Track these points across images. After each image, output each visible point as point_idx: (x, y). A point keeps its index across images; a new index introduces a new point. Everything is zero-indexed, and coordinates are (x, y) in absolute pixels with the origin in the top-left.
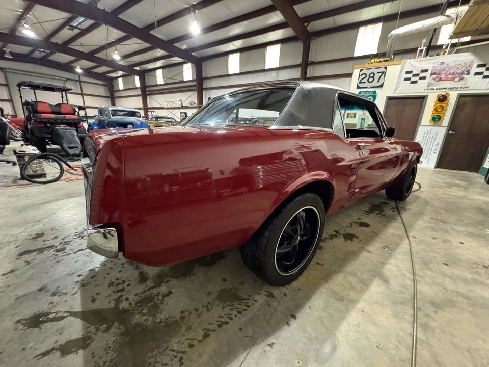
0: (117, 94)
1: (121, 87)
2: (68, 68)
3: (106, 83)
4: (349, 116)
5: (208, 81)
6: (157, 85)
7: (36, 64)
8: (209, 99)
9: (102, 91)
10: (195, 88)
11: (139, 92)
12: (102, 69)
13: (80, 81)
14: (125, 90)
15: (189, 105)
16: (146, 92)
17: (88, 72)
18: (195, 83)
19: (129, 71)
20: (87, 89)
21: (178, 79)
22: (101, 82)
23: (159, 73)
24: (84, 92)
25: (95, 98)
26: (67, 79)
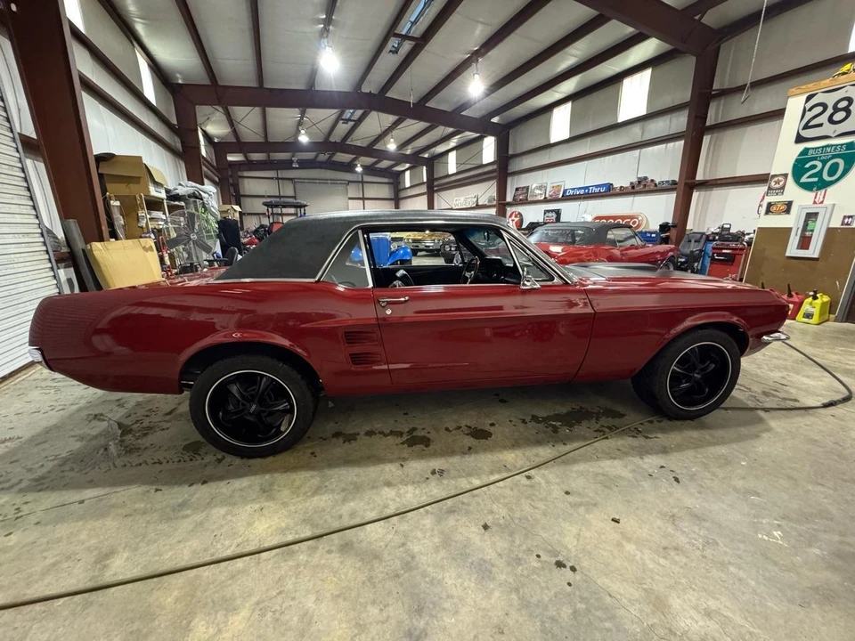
0: (403, 194)
1: (408, 184)
2: (349, 167)
3: (391, 181)
4: (773, 209)
5: (517, 159)
6: (448, 176)
7: (321, 168)
8: (517, 189)
9: (385, 191)
10: (495, 174)
11: (424, 189)
12: (385, 164)
13: (363, 182)
14: (411, 187)
15: (486, 203)
16: (434, 187)
17: (369, 170)
18: (495, 167)
19: (415, 160)
20: (371, 191)
21: (475, 162)
22: (386, 180)
23: (452, 156)
24: (366, 196)
25: (377, 202)
26: (349, 182)
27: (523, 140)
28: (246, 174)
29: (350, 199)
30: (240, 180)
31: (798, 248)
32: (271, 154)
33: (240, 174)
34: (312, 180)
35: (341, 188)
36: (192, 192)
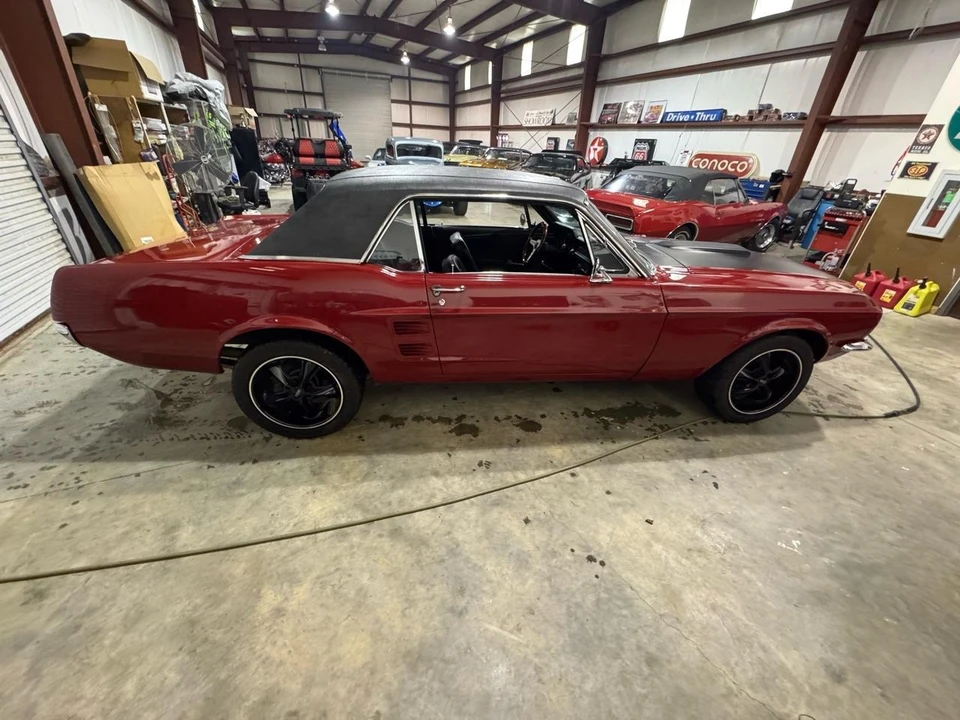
0: (461, 100)
1: (467, 86)
2: (392, 55)
3: (447, 79)
4: (911, 171)
5: (611, 63)
6: (520, 78)
7: (356, 54)
8: (606, 107)
9: (438, 94)
10: (580, 82)
11: (487, 95)
12: (438, 54)
13: (410, 78)
14: (473, 90)
15: (565, 122)
16: (502, 92)
17: (418, 61)
18: (581, 71)
19: (479, 51)
20: (421, 92)
21: (556, 62)
22: (439, 78)
23: (528, 49)
24: (413, 99)
25: (428, 108)
26: (393, 77)
27: (624, 33)
28: (258, 56)
29: (393, 101)
30: (251, 65)
31: (924, 225)
32: (290, 30)
33: (251, 55)
34: (345, 72)
35: (382, 85)
36: (193, 88)
